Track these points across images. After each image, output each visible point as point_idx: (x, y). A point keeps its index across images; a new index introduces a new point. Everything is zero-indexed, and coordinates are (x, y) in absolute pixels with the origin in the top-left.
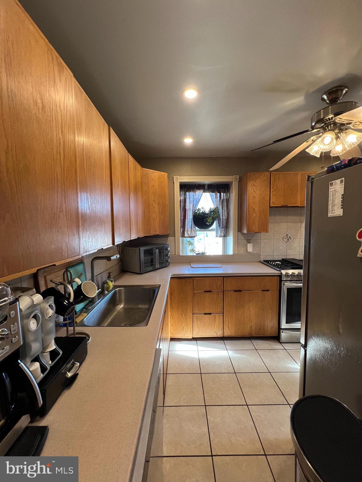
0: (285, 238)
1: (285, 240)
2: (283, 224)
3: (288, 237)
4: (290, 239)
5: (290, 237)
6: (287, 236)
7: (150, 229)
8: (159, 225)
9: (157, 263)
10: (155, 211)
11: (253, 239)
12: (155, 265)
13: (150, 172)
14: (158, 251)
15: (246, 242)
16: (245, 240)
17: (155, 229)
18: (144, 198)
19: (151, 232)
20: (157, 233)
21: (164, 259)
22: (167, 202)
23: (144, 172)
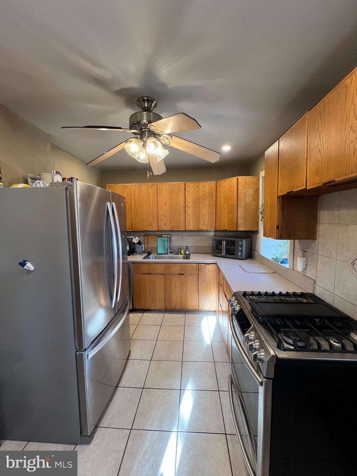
0: (356, 262)
1: (356, 268)
7: (221, 225)
8: (228, 222)
9: (223, 252)
10: (225, 211)
11: (309, 251)
12: (222, 253)
13: (222, 182)
14: (224, 243)
15: (301, 254)
16: (300, 250)
17: (225, 225)
18: (217, 202)
19: (222, 228)
20: (226, 228)
21: (236, 251)
22: (236, 202)
23: (218, 184)
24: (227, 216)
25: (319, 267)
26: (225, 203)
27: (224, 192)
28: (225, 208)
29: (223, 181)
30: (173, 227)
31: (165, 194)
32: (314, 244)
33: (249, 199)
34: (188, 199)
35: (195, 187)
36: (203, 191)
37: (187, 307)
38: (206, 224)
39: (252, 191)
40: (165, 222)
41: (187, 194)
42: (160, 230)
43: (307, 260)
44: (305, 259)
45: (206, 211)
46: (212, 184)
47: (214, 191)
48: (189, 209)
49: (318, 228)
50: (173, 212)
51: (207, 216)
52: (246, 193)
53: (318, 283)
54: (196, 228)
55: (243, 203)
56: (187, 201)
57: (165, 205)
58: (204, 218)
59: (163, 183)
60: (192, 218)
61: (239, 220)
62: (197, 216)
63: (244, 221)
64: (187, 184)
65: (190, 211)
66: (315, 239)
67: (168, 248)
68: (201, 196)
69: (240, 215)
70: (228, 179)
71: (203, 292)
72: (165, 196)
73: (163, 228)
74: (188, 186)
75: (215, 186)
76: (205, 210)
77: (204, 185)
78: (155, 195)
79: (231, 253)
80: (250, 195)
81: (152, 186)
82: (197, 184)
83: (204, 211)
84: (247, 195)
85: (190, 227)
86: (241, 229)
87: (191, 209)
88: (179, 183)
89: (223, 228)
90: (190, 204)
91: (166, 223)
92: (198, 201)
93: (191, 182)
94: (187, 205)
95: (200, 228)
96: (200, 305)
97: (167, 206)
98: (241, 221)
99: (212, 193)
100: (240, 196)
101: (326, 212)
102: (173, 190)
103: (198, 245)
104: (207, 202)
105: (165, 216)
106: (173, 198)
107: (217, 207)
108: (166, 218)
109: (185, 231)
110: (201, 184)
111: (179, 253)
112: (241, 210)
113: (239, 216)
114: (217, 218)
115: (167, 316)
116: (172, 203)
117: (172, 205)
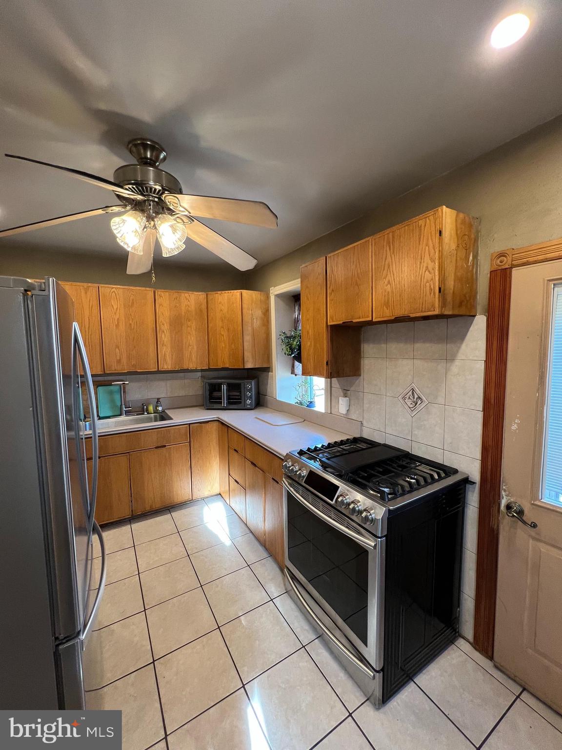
0: (407, 396)
1: (409, 402)
2: (405, 362)
3: (416, 396)
4: (419, 402)
5: (419, 398)
6: (413, 394)
7: (217, 360)
8: (229, 356)
9: (224, 400)
10: (224, 340)
11: (352, 389)
12: (222, 403)
13: (217, 295)
14: (224, 388)
15: (342, 394)
16: (340, 390)
17: (224, 360)
18: (210, 325)
19: (219, 364)
20: (227, 366)
21: (243, 399)
22: (240, 328)
23: (210, 297)
24: (227, 347)
25: (366, 406)
26: (223, 327)
27: (221, 310)
28: (223, 336)
29: (217, 293)
30: (134, 366)
31: (115, 307)
32: (358, 381)
33: (257, 323)
34: (160, 319)
35: (173, 299)
36: (186, 306)
37: (173, 500)
38: (194, 359)
39: (260, 313)
40: (118, 358)
41: (159, 311)
42: (108, 372)
43: (350, 400)
44: (348, 398)
45: (192, 340)
46: (201, 296)
47: (204, 307)
48: (163, 336)
49: (362, 362)
50: (133, 340)
51: (195, 347)
52: (254, 315)
53: (365, 423)
54: (177, 367)
55: (250, 328)
56: (160, 321)
57: (117, 326)
58: (190, 350)
59: (110, 286)
60: (169, 350)
61: (246, 353)
62: (179, 348)
63: (252, 354)
64: (159, 292)
65: (165, 337)
66: (360, 375)
67: (121, 405)
68: (183, 314)
69: (247, 345)
70: (227, 292)
71: (199, 469)
72: (116, 310)
73: (114, 369)
74: (160, 296)
75: (206, 300)
76: (191, 338)
77: (188, 297)
78: (94, 308)
79: (235, 403)
80: (258, 318)
81: (86, 290)
82: (176, 295)
83: (189, 338)
84: (254, 317)
85: (167, 365)
86: (249, 365)
87: (168, 334)
88: (144, 288)
89: (221, 366)
90: (165, 327)
91: (120, 360)
92: (177, 323)
93: (164, 289)
94: (160, 329)
95: (185, 366)
96: (195, 490)
97: (122, 327)
98: (248, 356)
99: (201, 311)
100: (245, 319)
101: (371, 346)
102: (133, 300)
103: (176, 395)
104: (193, 324)
105: (117, 347)
106: (133, 315)
107: (210, 334)
108: (119, 349)
109: (159, 372)
110: (183, 295)
111: (144, 411)
112: (248, 338)
113: (246, 347)
114: (210, 349)
115: (137, 526)
116: (131, 324)
117: (131, 327)
